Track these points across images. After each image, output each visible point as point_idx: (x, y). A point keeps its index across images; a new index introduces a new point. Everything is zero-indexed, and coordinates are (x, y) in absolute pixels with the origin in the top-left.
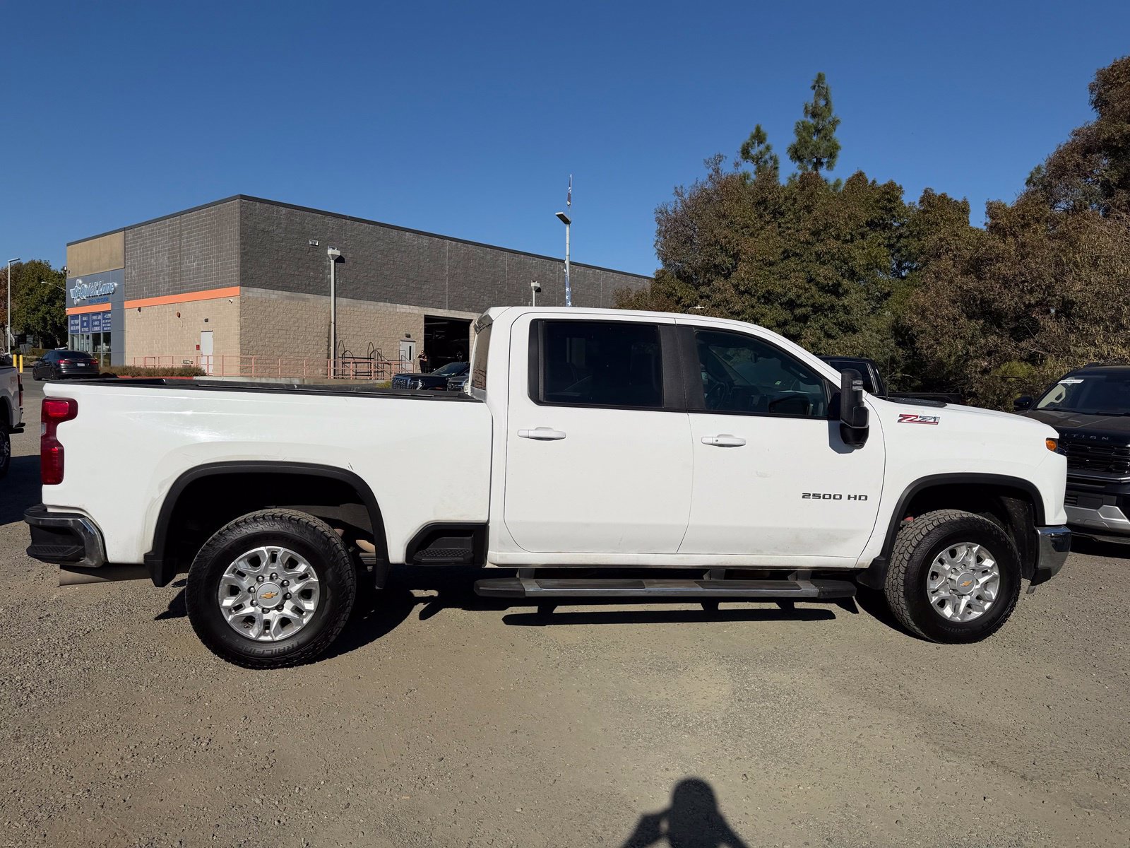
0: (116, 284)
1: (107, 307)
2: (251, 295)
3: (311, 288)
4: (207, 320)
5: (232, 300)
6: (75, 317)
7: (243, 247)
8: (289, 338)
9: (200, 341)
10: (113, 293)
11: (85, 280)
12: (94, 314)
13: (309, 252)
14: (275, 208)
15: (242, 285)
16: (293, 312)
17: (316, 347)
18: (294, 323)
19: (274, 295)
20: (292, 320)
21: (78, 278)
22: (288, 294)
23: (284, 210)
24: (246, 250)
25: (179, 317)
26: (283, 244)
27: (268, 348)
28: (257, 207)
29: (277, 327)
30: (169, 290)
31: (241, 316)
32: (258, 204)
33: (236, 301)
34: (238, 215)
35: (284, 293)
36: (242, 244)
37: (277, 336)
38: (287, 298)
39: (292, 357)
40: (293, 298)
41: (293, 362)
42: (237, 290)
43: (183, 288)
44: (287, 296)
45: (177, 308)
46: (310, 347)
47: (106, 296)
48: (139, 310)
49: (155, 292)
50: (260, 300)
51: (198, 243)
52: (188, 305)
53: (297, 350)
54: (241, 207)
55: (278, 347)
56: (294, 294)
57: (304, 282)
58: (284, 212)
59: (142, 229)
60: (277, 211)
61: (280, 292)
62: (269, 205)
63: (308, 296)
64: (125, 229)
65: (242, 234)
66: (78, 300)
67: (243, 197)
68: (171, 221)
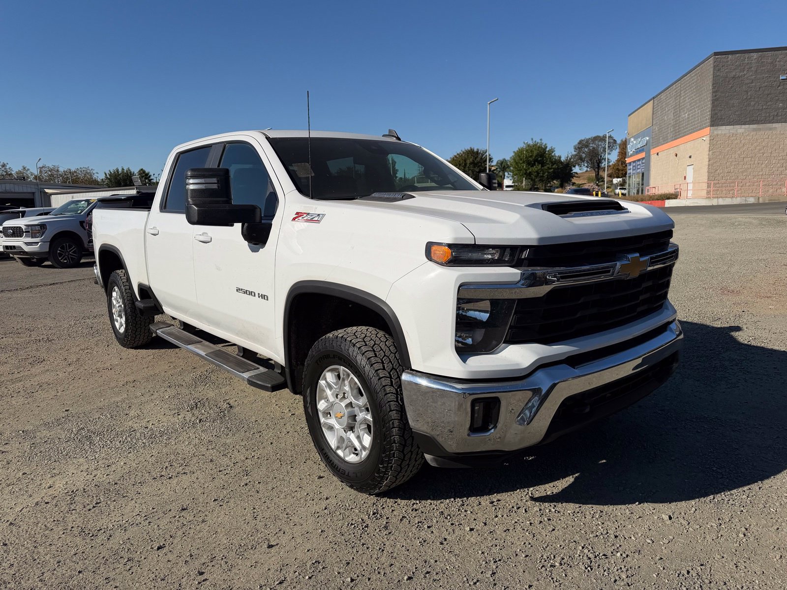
0: (648, 138)
1: (642, 155)
2: (720, 132)
3: (780, 118)
4: (690, 157)
5: (704, 139)
6: (630, 164)
7: (714, 94)
8: (754, 164)
9: (686, 173)
10: (646, 145)
11: (636, 138)
12: (639, 160)
13: (779, 86)
14: (747, 55)
15: (712, 125)
16: (759, 141)
17: (781, 169)
18: (760, 150)
19: (740, 129)
20: (758, 148)
21: (632, 137)
22: (755, 126)
23: (755, 55)
24: (717, 97)
25: (676, 156)
26: (753, 84)
27: (733, 174)
28: (729, 59)
29: (743, 156)
30: (672, 137)
31: (709, 151)
32: (730, 56)
33: (707, 138)
34: (712, 70)
35: (752, 126)
36: (713, 92)
37: (742, 163)
38: (754, 130)
39: (755, 179)
40: (760, 129)
41: (756, 184)
42: (707, 130)
43: (679, 135)
44: (754, 129)
45: (675, 150)
46: (774, 169)
47: (642, 148)
48: (658, 154)
49: (666, 141)
50: (728, 135)
51: (689, 98)
52: (682, 147)
53: (761, 173)
54: (714, 63)
55: (742, 172)
56: (761, 126)
57: (772, 114)
58: (755, 58)
59: (661, 96)
60: (748, 58)
61: (747, 126)
62: (740, 55)
63: (775, 125)
64: (654, 98)
65: (714, 84)
66: (631, 152)
67: (716, 54)
68: (676, 86)
